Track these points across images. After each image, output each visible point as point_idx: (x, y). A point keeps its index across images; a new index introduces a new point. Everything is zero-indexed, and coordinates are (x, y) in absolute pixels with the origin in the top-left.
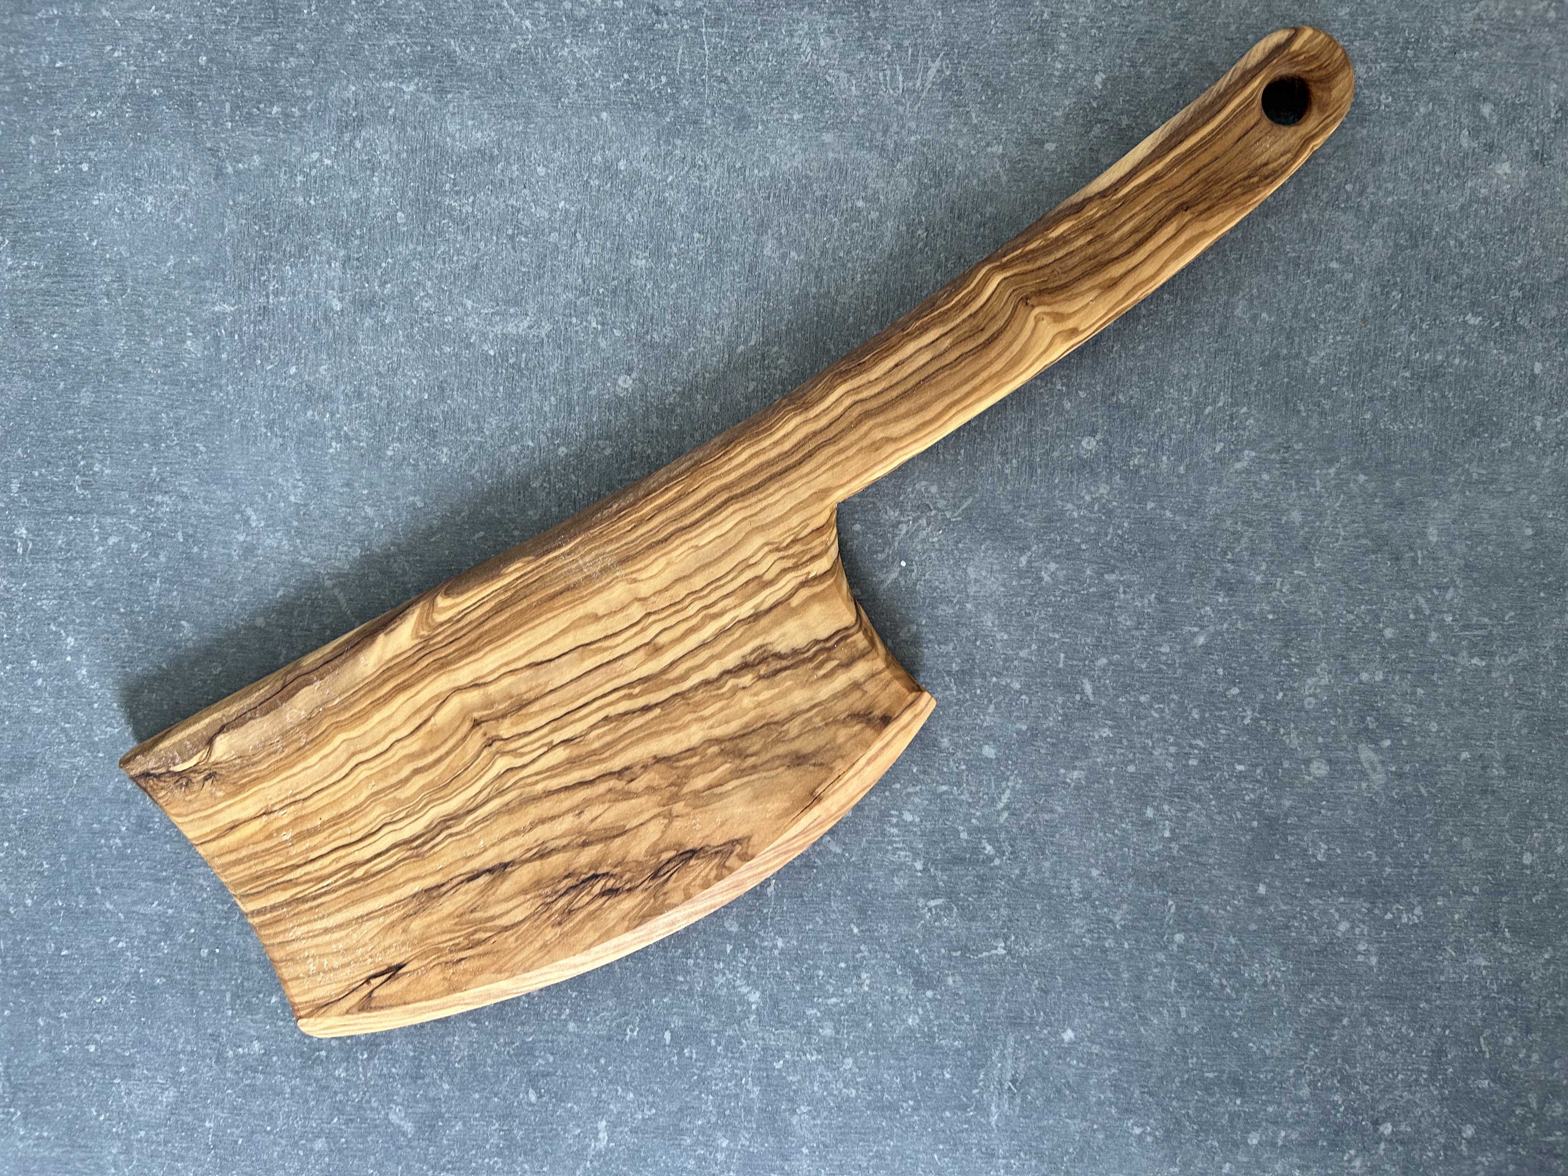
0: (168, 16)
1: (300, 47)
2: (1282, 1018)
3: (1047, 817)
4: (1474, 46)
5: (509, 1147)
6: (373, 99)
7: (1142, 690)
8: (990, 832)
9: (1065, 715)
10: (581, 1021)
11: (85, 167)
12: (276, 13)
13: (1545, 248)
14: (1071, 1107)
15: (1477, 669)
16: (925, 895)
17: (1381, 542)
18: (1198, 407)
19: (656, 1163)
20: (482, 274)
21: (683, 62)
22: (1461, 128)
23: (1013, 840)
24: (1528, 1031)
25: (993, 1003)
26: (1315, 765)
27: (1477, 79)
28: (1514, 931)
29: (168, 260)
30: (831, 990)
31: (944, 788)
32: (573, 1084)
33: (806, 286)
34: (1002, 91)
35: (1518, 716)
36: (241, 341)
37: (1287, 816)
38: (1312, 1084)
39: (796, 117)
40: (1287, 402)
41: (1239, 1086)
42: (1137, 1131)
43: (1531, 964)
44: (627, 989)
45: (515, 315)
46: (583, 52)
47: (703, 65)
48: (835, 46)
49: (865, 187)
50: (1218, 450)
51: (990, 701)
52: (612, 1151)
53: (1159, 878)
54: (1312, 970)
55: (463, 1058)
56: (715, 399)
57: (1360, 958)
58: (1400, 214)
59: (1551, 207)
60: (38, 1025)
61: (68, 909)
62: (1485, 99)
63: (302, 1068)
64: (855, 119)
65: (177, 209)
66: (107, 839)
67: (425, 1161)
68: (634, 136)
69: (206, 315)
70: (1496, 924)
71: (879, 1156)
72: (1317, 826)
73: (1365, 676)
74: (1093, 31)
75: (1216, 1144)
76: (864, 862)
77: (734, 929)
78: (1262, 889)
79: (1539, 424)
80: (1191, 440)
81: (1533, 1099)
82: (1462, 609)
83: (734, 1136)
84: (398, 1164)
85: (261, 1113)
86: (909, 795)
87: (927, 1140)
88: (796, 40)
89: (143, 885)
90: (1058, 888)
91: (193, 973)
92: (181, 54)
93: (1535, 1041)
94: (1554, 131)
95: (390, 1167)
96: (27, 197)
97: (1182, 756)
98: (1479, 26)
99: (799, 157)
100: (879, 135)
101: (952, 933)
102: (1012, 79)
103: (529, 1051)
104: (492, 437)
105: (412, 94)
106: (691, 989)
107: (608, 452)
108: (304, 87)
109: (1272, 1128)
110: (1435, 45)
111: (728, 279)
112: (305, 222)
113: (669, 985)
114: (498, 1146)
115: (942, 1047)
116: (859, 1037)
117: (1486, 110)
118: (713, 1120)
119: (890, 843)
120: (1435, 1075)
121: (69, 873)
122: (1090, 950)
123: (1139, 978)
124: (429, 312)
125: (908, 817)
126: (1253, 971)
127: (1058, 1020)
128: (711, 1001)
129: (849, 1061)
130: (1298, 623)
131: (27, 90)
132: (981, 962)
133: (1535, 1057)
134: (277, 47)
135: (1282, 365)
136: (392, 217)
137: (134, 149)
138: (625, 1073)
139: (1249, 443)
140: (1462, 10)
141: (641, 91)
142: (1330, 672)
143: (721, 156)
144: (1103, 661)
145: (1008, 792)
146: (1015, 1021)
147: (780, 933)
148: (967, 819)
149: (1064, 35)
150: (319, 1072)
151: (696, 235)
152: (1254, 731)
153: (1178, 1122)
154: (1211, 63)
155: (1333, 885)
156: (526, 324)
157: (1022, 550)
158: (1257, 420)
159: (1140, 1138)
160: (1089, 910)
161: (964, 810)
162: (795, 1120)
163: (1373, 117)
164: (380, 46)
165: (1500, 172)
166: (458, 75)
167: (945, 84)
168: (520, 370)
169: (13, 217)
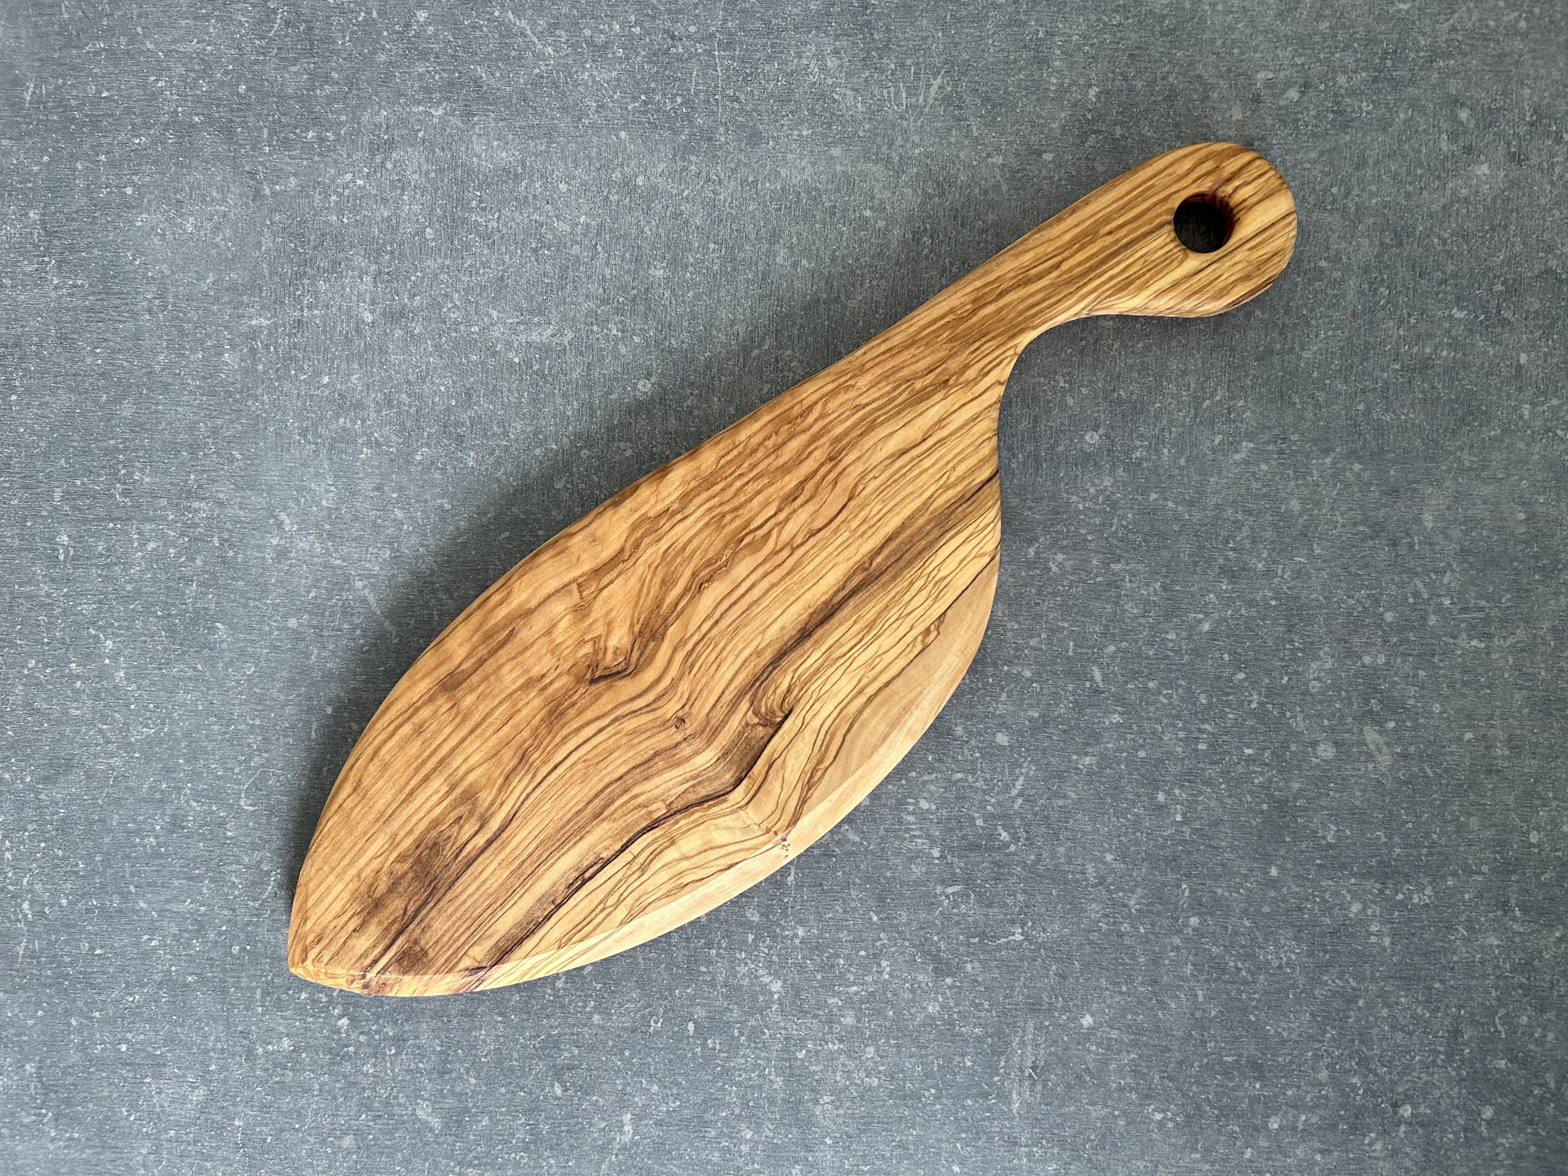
0: (209, 48)
1: (335, 75)
2: (1298, 1001)
3: (1061, 802)
4: (1450, 56)
5: (534, 1142)
6: (403, 122)
7: (1150, 677)
8: (1005, 818)
9: (1076, 702)
10: (606, 1013)
11: (129, 191)
12: (312, 44)
13: (1525, 244)
14: (1092, 1094)
15: (1476, 650)
16: (943, 882)
17: (1377, 529)
18: (1197, 402)
19: (681, 1156)
20: (507, 286)
21: (697, 84)
22: (1441, 133)
23: (1027, 826)
24: (1542, 1010)
25: (1012, 988)
26: (1322, 747)
27: (1454, 86)
28: (1524, 910)
29: (207, 277)
30: (852, 978)
31: (959, 776)
32: (599, 1077)
33: (816, 293)
34: (1001, 105)
35: (1519, 696)
36: (276, 352)
37: (1295, 799)
38: (1330, 1067)
39: (805, 133)
40: (1282, 395)
41: (1257, 1069)
42: (1158, 1117)
43: (1543, 942)
44: (650, 980)
45: (539, 324)
46: (602, 76)
47: (716, 86)
48: (841, 66)
49: (872, 198)
50: (1217, 442)
51: (1002, 690)
52: (637, 1144)
53: (1172, 861)
54: (1326, 952)
55: (489, 1052)
56: (731, 401)
57: (1373, 939)
58: (1385, 215)
59: (1530, 205)
60: (69, 1025)
61: (102, 909)
62: (1462, 105)
63: (332, 1064)
64: (861, 134)
65: (217, 229)
66: (142, 839)
67: (451, 1158)
68: (652, 153)
69: (244, 329)
70: (1505, 903)
71: (902, 1146)
72: (1327, 808)
73: (1367, 660)
74: (1086, 48)
75: (1237, 1129)
76: (882, 850)
77: (756, 918)
78: (1274, 872)
79: (1526, 413)
80: (1191, 433)
81: (1550, 1079)
82: (1459, 593)
83: (758, 1128)
84: (425, 1160)
85: (290, 1111)
86: (924, 783)
87: (950, 1129)
88: (805, 61)
89: (176, 883)
90: (1072, 873)
91: (225, 971)
92: (222, 83)
93: (1550, 1020)
94: (1530, 133)
95: (417, 1163)
96: (73, 219)
97: (1190, 741)
98: (1454, 36)
99: (809, 171)
100: (884, 149)
101: (970, 919)
102: (1009, 94)
103: (554, 1044)
104: (517, 440)
105: (441, 117)
106: (713, 979)
107: (629, 453)
108: (339, 112)
109: (1292, 1112)
110: (1412, 55)
111: (742, 287)
112: (338, 239)
113: (692, 975)
114: (524, 1140)
115: (962, 1035)
116: (880, 1026)
117: (1463, 114)
118: (737, 1111)
119: (907, 831)
120: (1452, 1055)
121: (104, 872)
122: (1107, 934)
123: (1156, 962)
124: (457, 323)
125: (924, 805)
126: (1268, 954)
127: (1075, 1005)
128: (733, 991)
129: (871, 1049)
130: (1301, 608)
131: (74, 118)
132: (999, 948)
133: (1551, 1036)
134: (313, 76)
135: (1276, 360)
136: (420, 233)
137: (176, 173)
138: (650, 1064)
139: (1247, 435)
140: (1437, 21)
141: (658, 111)
142: (1333, 656)
143: (734, 171)
144: (1112, 648)
145: (1022, 778)
146: (1034, 1008)
147: (800, 922)
148: (983, 805)
149: (1058, 52)
150: (347, 1068)
151: (712, 246)
152: (1260, 715)
153: (1198, 1107)
154: (1199, 76)
155: (1343, 866)
156: (549, 332)
157: (1030, 542)
158: (1254, 412)
159: (1161, 1124)
160: (1105, 895)
161: (979, 796)
162: (818, 1110)
163: (1355, 124)
164: (410, 74)
165: (1478, 173)
166: (484, 98)
167: (947, 100)
168: (543, 376)
169: (60, 239)
